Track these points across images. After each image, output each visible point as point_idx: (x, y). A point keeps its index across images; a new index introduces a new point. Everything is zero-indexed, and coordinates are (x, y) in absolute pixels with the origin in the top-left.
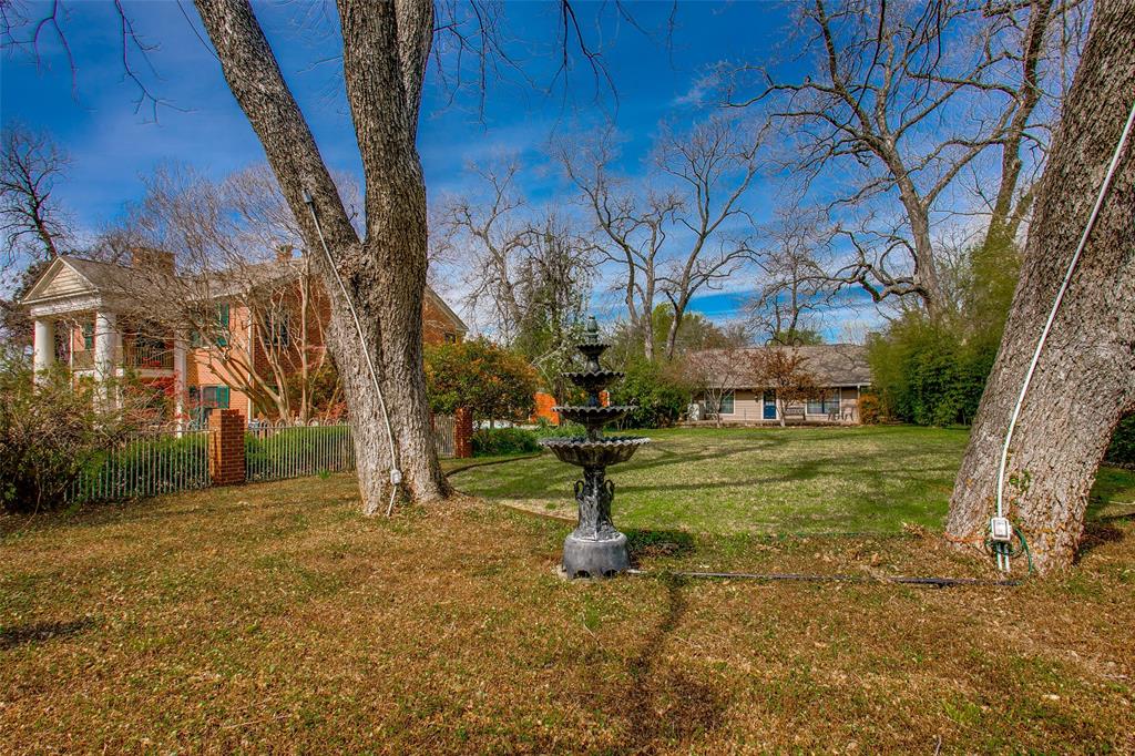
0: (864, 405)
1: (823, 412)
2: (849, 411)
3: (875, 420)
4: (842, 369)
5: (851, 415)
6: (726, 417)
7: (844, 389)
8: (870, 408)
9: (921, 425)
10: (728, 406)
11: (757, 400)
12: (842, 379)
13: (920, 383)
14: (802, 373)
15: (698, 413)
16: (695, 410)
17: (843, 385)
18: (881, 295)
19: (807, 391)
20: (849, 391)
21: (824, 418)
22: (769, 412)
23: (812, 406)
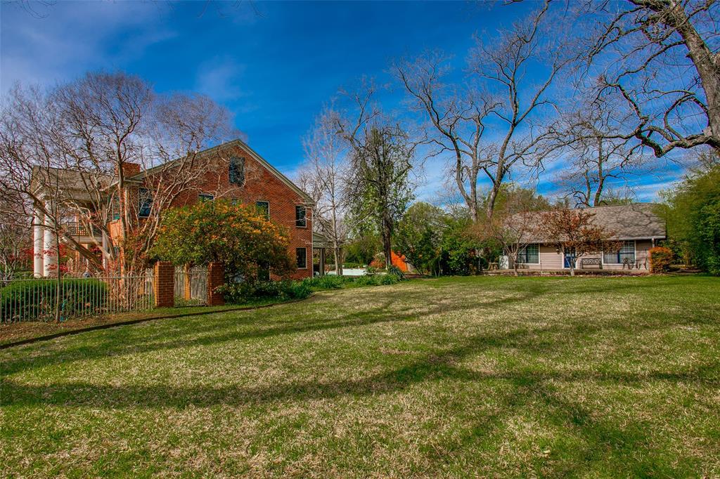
0: (654, 256)
1: (619, 262)
2: (643, 261)
3: (667, 269)
4: (637, 225)
5: (645, 264)
6: (532, 266)
7: (639, 242)
8: (660, 258)
9: (714, 275)
10: (532, 257)
11: (558, 252)
12: (638, 233)
13: (711, 233)
14: (589, 228)
15: (507, 263)
16: (505, 262)
17: (640, 238)
18: (663, 150)
19: (595, 243)
20: (642, 243)
21: (618, 267)
22: (569, 262)
23: (608, 257)
